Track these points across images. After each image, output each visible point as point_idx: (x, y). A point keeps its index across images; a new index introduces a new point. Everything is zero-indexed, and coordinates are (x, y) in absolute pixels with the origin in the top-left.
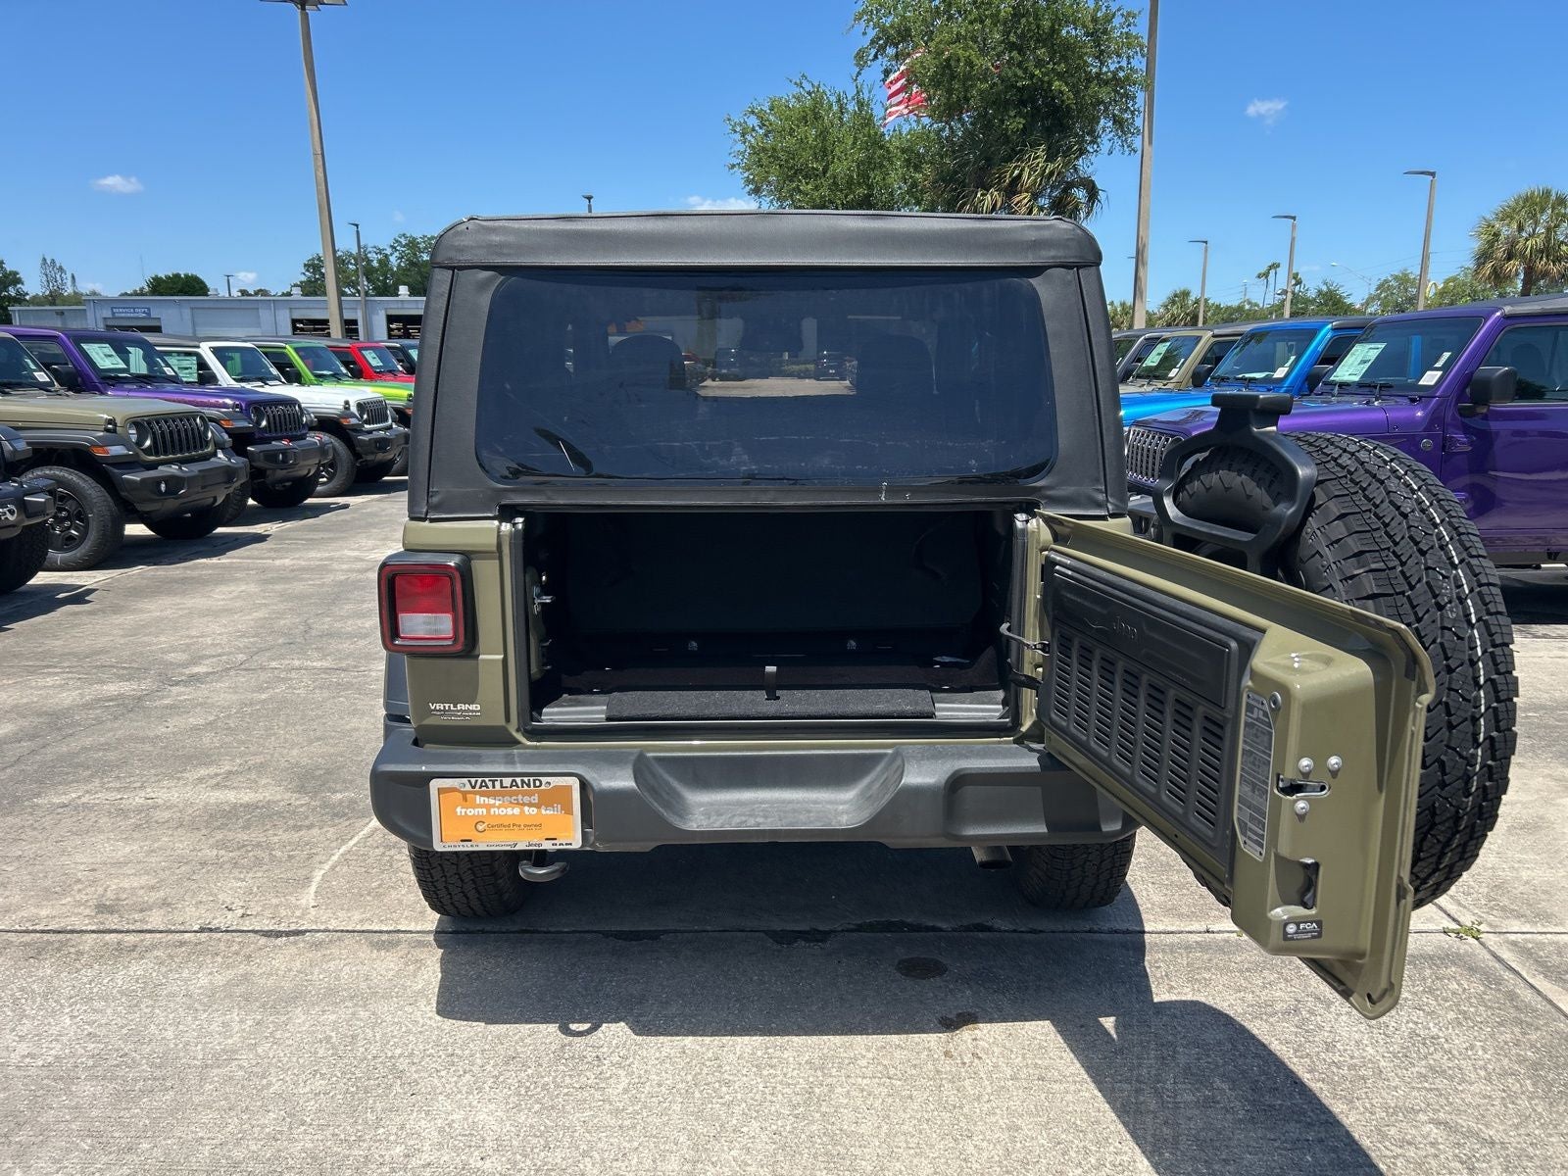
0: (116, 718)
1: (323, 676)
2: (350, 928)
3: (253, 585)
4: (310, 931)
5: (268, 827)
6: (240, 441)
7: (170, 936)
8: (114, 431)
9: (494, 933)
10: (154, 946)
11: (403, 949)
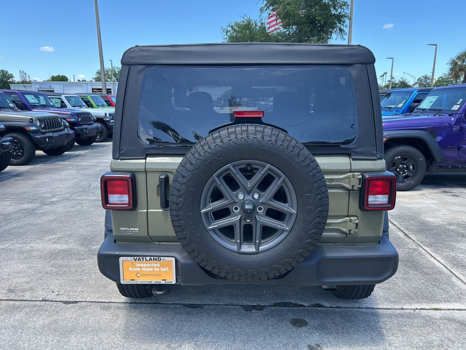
0: (25, 217)
1: (93, 202)
2: (94, 301)
3: (74, 171)
4: (80, 302)
5: (70, 259)
6: (72, 125)
7: (32, 303)
8: (32, 122)
9: (145, 303)
10: (25, 307)
11: (112, 310)
